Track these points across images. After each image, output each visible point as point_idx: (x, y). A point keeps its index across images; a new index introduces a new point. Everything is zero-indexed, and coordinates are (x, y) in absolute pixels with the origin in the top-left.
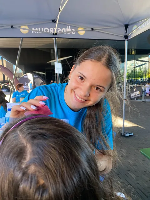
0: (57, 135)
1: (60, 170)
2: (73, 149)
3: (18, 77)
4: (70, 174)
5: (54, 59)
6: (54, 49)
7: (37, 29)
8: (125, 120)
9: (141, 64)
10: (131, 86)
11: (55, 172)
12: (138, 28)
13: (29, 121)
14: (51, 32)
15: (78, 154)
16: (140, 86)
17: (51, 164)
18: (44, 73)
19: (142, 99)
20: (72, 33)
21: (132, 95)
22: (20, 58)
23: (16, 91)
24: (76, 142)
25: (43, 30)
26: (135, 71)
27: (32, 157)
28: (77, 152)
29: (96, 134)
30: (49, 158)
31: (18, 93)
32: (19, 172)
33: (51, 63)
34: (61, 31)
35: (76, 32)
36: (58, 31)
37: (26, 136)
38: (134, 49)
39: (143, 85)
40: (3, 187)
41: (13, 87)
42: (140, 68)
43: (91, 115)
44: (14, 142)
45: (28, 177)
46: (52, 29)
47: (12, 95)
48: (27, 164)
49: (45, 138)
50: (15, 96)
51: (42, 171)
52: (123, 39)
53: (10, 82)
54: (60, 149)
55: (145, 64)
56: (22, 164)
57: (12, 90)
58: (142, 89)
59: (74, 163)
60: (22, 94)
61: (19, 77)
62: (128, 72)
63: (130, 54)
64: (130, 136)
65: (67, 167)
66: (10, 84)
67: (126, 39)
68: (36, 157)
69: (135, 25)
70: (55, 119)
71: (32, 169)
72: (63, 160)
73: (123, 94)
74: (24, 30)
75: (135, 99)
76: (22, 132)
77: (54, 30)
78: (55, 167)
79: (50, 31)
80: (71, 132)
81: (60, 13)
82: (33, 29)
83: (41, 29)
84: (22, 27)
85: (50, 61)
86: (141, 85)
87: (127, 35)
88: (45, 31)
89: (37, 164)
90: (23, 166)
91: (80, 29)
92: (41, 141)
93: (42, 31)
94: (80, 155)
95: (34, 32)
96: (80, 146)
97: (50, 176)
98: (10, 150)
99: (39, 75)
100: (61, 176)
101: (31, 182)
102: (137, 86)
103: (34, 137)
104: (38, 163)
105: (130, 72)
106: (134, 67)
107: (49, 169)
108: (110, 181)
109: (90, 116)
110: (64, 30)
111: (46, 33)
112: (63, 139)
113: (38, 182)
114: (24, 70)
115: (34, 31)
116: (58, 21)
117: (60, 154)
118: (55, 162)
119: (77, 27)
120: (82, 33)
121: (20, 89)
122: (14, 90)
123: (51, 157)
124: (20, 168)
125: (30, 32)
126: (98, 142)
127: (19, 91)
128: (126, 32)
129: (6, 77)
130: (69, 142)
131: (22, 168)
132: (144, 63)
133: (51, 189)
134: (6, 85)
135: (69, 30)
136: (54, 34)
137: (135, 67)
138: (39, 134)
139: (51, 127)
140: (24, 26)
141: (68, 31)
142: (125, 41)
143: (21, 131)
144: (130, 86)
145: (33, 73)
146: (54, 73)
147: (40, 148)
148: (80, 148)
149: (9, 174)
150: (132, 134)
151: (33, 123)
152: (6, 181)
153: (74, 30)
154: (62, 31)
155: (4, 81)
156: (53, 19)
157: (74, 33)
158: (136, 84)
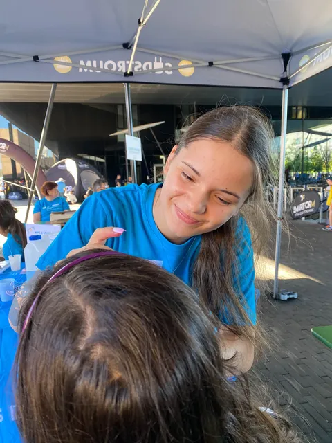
0: (142, 289)
1: (150, 352)
2: (173, 315)
3: (44, 166)
4: (168, 360)
5: (125, 127)
6: (124, 105)
7: (89, 64)
8: (280, 265)
9: (318, 140)
10: (295, 188)
11: (141, 358)
12: (313, 62)
13: (84, 262)
14: (119, 70)
15: (182, 324)
16: (314, 190)
17: (133, 343)
18: (103, 158)
19: (318, 218)
20: (167, 72)
21: (296, 209)
22: (49, 125)
23: (40, 199)
24: (177, 303)
25: (104, 65)
26: (303, 155)
27: (97, 331)
28: (181, 322)
29: (221, 291)
30: (130, 332)
31: (46, 203)
32: (73, 357)
33: (116, 136)
34: (142, 68)
35: (175, 70)
36: (136, 69)
37: (83, 291)
38: (303, 107)
39: (321, 188)
40: (43, 386)
41: (33, 188)
42: (315, 149)
43: (209, 251)
44: (60, 304)
45: (92, 367)
46: (123, 62)
47: (32, 207)
48: (87, 344)
49: (120, 295)
50: (40, 210)
51: (117, 355)
52: (280, 85)
53: (29, 179)
54: (147, 315)
55: (326, 140)
56: (78, 343)
57: (31, 195)
58: (319, 195)
59: (175, 341)
60: (53, 206)
61: (47, 168)
62: (288, 159)
63: (294, 117)
64: (290, 299)
65: (163, 349)
66: (27, 182)
67: (286, 87)
68: (105, 329)
69: (307, 56)
70: (134, 259)
71: (98, 352)
72: (155, 335)
73: (277, 205)
74: (63, 66)
75: (303, 218)
76: (74, 285)
77: (127, 66)
78: (140, 348)
79: (118, 68)
80: (167, 283)
81: (140, 28)
82: (82, 63)
83: (98, 64)
84: (57, 59)
85: (116, 132)
86: (316, 188)
87: (287, 78)
88: (106, 68)
89: (107, 343)
90: (81, 347)
91: (183, 63)
92: (113, 300)
93: (101, 67)
94: (186, 328)
95: (83, 70)
96: (185, 310)
97: (132, 365)
98: (54, 319)
99: (91, 162)
100: (152, 366)
101: (98, 374)
102: (308, 188)
103: (98, 294)
104: (108, 341)
105: (293, 157)
106: (301, 146)
107: (129, 352)
108: (244, 380)
109: (207, 252)
110: (148, 66)
111: (109, 71)
112: (153, 297)
113: (110, 376)
114: (58, 153)
115: (83, 67)
116: (137, 46)
117: (148, 324)
118: (141, 339)
119: (178, 59)
120: (186, 72)
121: (50, 193)
122: (37, 195)
123: (133, 330)
124: (75, 351)
125: (75, 69)
126: (224, 307)
127: (48, 199)
128: (285, 70)
129: (18, 165)
130: (164, 303)
131: (79, 351)
132: (324, 137)
133: (135, 387)
134: (18, 184)
135: (158, 65)
136: (126, 74)
137: (303, 148)
138: (108, 288)
139: (130, 274)
140: (61, 58)
141: (157, 69)
142: (282, 89)
143: (71, 282)
144: (291, 190)
145: (78, 159)
146: (124, 160)
147: (110, 313)
148: (186, 314)
149: (55, 362)
150: (296, 296)
151: (93, 267)
152: (49, 376)
153: (170, 65)
154: (145, 68)
155: (14, 177)
156: (126, 41)
157: (171, 73)
158: (306, 184)
